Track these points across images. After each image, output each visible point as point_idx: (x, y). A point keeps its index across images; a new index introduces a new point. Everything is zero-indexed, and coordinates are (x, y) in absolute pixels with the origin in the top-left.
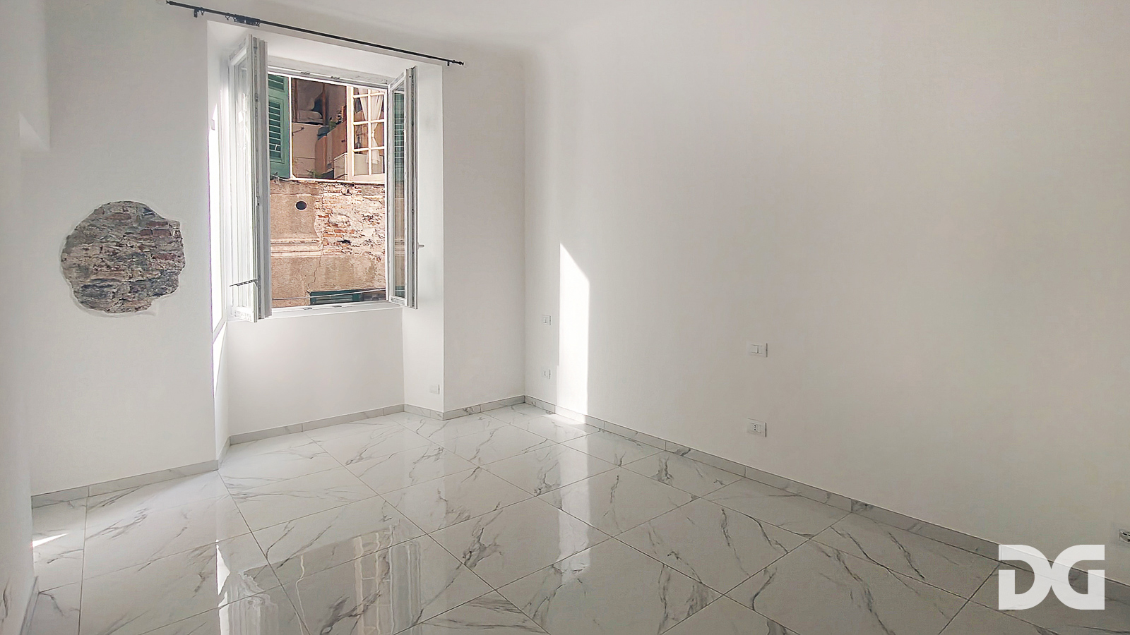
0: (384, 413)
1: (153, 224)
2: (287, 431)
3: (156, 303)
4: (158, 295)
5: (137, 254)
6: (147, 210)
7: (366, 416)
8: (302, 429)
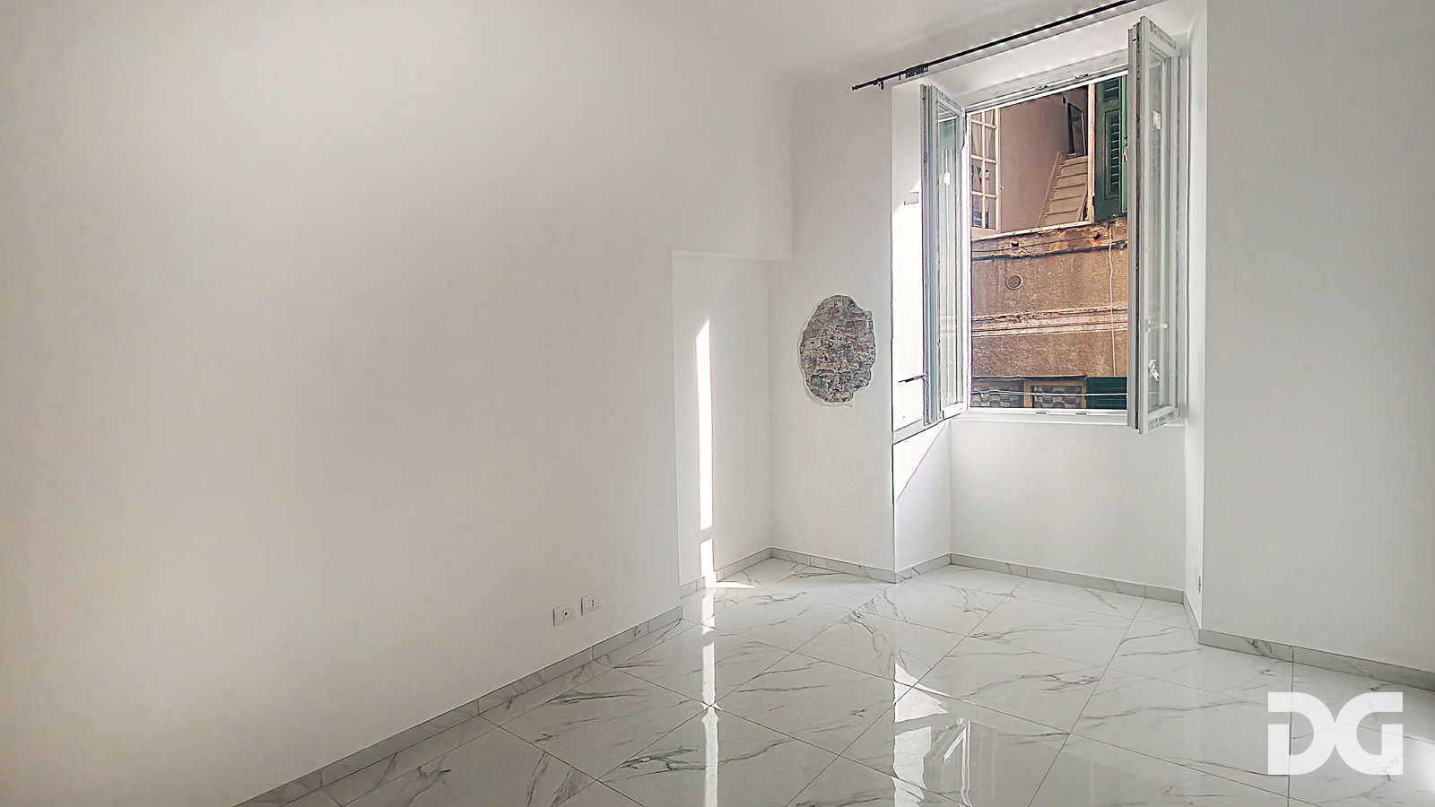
0: (1146, 593)
1: (853, 315)
2: (1009, 570)
3: (857, 393)
4: (858, 387)
5: (843, 346)
6: (851, 302)
7: (1116, 588)
8: (1027, 573)
